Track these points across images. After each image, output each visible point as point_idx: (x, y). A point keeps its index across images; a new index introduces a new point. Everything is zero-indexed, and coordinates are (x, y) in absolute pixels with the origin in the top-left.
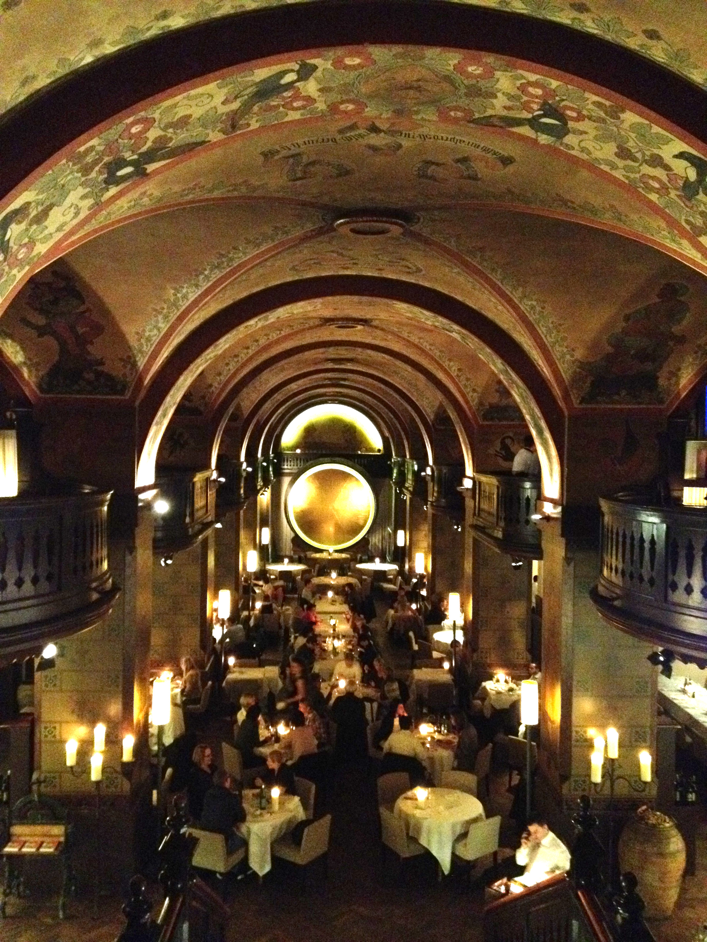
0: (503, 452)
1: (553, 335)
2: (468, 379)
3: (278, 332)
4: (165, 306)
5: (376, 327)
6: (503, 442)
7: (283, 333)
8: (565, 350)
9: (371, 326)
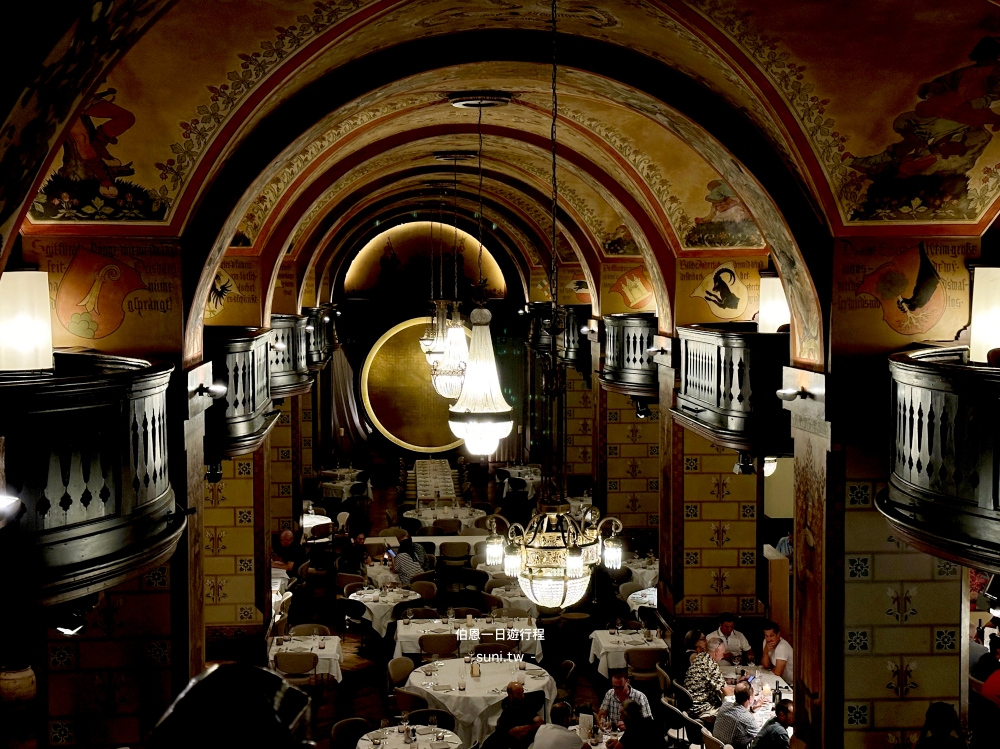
0: (718, 294)
1: (813, 119)
2: (664, 182)
3: (372, 114)
4: (230, 84)
5: (524, 103)
6: (717, 279)
7: (379, 115)
8: (831, 139)
9: (518, 102)
